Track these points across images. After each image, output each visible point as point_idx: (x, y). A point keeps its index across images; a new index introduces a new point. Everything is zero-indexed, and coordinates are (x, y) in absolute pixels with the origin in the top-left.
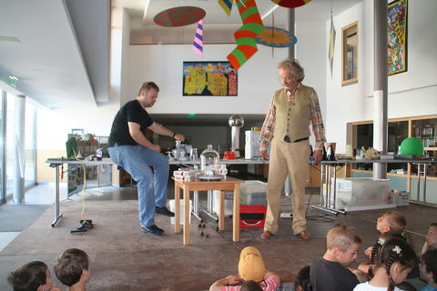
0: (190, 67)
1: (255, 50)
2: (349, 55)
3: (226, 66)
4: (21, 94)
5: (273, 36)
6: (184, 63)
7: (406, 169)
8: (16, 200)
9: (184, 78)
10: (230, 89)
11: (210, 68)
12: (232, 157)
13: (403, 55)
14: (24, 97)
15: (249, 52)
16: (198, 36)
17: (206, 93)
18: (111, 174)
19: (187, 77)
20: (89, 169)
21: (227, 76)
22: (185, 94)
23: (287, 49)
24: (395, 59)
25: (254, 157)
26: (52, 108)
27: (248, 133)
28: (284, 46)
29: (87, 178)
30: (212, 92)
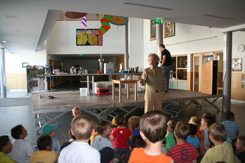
0: (80, 32)
1: (110, 28)
2: (154, 26)
3: (96, 31)
4: (3, 47)
5: (118, 20)
6: (77, 29)
7: (175, 77)
8: (3, 97)
9: (77, 37)
10: (99, 43)
11: (89, 32)
12: (100, 73)
13: (173, 28)
14: (4, 49)
15: (107, 28)
16: (84, 19)
17: (88, 44)
18: (44, 84)
19: (78, 37)
20: (34, 82)
21: (97, 36)
22: (77, 45)
23: (125, 26)
24: (171, 30)
25: (107, 72)
26: (12, 53)
27: (105, 64)
28: (123, 25)
29: (34, 86)
30: (91, 44)
